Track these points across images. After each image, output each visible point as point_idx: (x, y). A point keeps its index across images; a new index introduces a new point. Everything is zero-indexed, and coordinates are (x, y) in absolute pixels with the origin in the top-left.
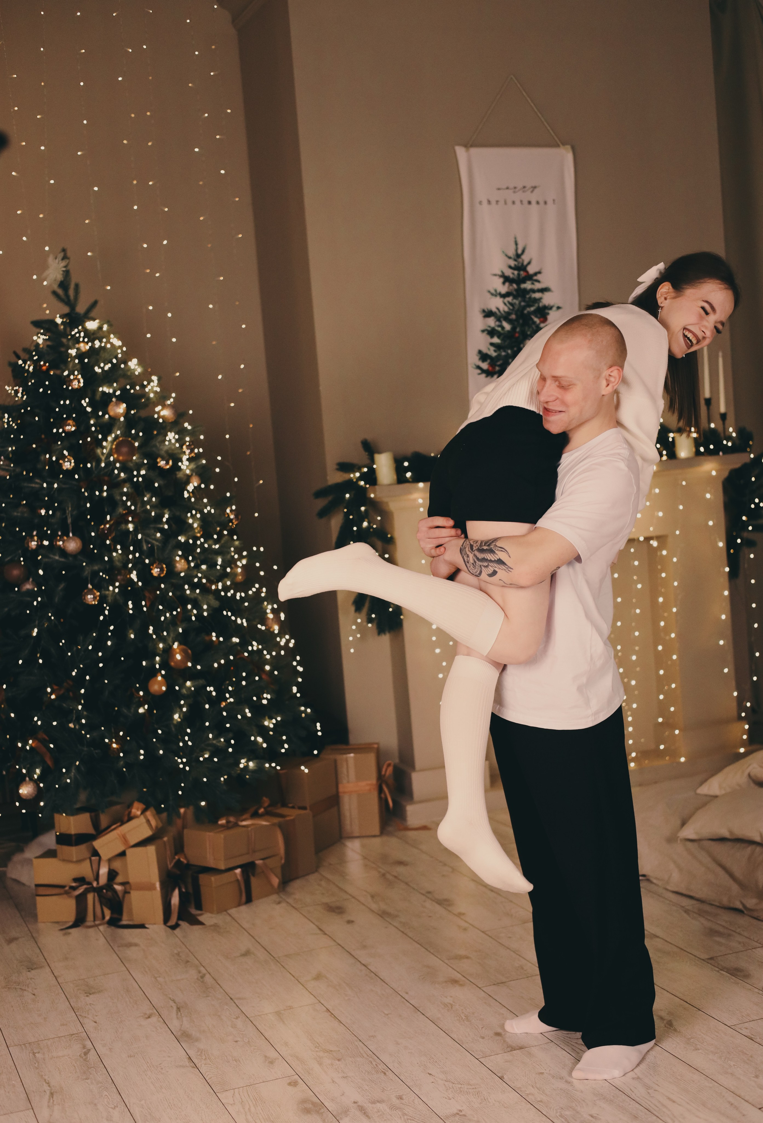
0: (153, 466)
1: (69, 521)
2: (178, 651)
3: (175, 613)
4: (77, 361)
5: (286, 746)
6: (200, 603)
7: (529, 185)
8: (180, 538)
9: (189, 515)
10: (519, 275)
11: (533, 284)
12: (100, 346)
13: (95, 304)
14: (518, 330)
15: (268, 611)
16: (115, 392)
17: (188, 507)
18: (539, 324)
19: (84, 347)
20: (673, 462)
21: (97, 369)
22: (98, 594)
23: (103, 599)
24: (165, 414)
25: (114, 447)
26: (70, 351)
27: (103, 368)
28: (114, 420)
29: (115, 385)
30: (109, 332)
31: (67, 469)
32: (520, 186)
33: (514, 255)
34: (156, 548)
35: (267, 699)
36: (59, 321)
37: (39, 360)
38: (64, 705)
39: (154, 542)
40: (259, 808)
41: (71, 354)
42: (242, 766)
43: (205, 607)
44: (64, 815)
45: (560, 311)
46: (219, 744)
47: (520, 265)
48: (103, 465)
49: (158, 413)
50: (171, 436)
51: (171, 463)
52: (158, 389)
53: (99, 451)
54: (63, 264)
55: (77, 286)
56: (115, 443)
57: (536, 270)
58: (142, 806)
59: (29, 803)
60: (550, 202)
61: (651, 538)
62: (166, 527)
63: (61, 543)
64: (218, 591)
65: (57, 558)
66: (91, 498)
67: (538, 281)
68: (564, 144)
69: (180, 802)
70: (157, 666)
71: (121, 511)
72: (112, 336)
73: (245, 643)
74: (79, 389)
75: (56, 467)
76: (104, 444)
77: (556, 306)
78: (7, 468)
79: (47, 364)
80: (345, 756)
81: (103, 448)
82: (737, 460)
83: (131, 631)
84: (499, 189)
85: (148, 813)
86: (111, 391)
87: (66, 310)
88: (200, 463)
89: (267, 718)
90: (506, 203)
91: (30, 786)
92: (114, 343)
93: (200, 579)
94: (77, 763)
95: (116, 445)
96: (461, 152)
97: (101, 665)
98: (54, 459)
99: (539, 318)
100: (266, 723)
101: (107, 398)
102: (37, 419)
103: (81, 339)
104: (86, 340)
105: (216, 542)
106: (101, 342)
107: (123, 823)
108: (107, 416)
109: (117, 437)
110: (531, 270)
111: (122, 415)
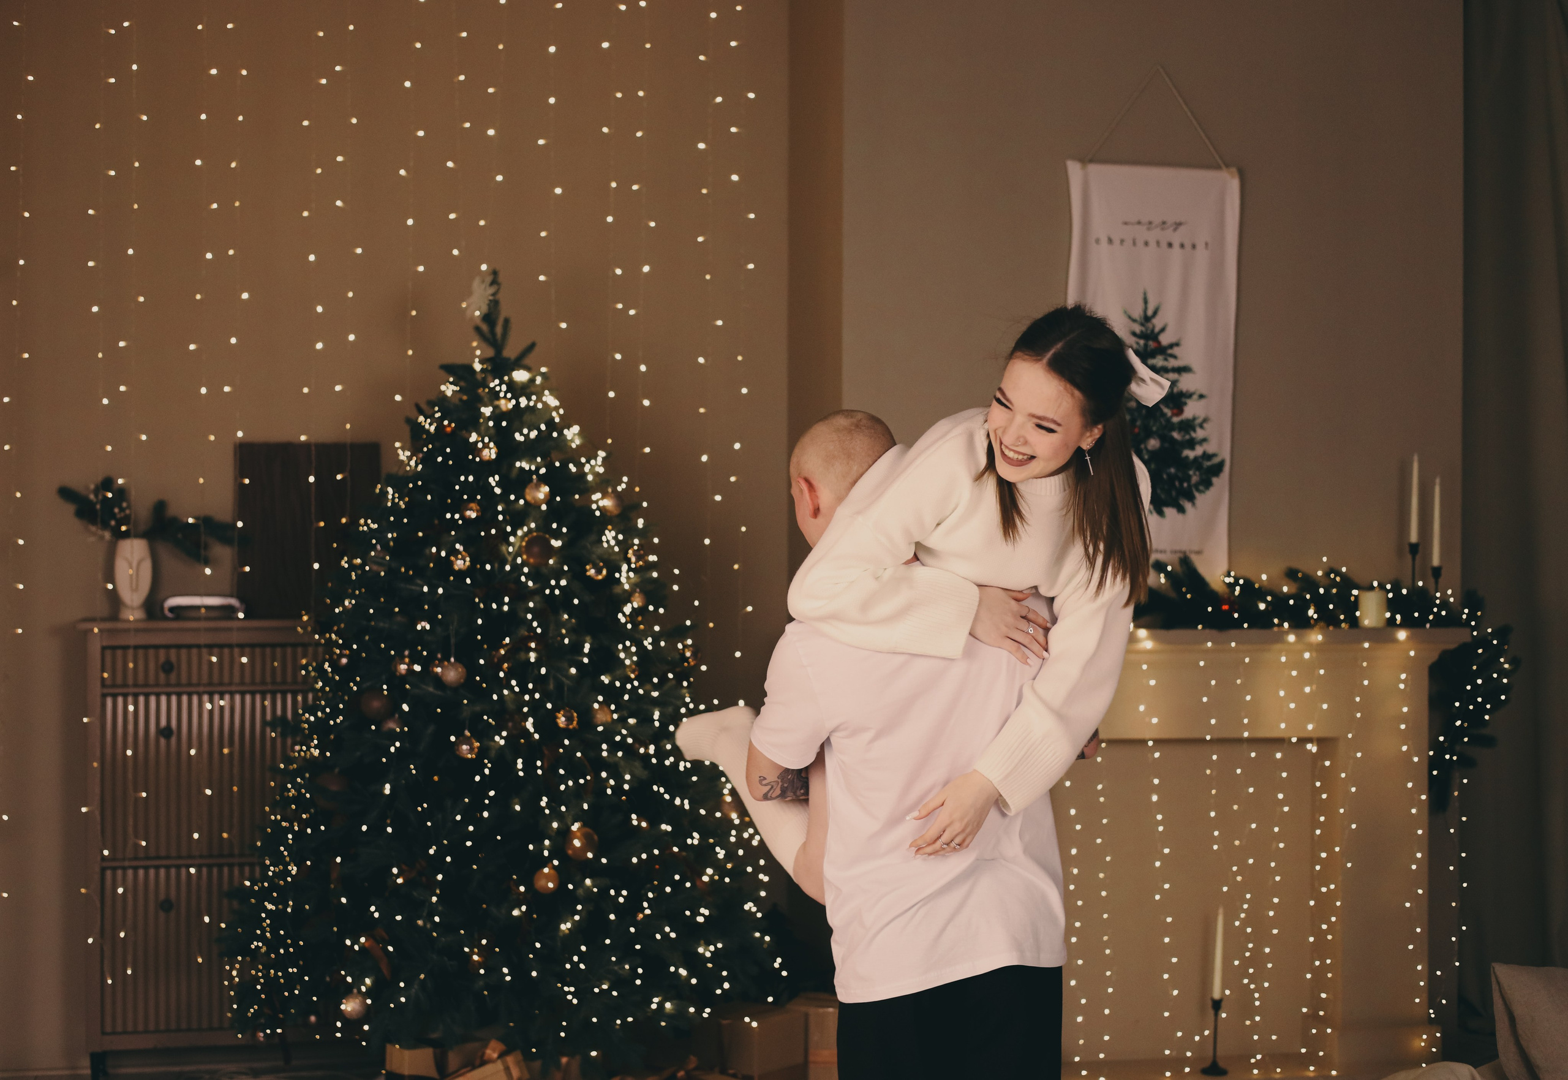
0: (577, 574)
1: (453, 641)
2: (579, 834)
3: (582, 781)
4: (491, 424)
5: (726, 986)
6: (621, 770)
7: (1171, 220)
8: (603, 678)
9: (620, 647)
10: (1146, 345)
11: (1166, 359)
12: (528, 406)
13: (532, 347)
14: (1139, 423)
15: (726, 791)
16: (538, 469)
17: (621, 634)
18: (1171, 417)
19: (506, 404)
20: (1355, 631)
21: (519, 437)
22: (477, 744)
23: (483, 753)
24: (605, 505)
25: (524, 544)
26: (483, 410)
27: (527, 436)
28: (532, 507)
29: (539, 459)
30: (543, 387)
31: (460, 570)
32: (1157, 220)
33: (1141, 317)
34: (566, 689)
35: (703, 915)
36: (478, 367)
37: (442, 419)
38: (415, 894)
39: (564, 679)
40: (678, 1071)
41: (484, 414)
42: (654, 1006)
43: (628, 777)
44: (397, 1046)
45: (1203, 402)
46: (621, 972)
47: (1149, 332)
48: (508, 568)
49: (596, 502)
50: (609, 535)
51: (604, 572)
52: (601, 470)
53: (504, 548)
54: (491, 290)
55: (507, 321)
56: (526, 539)
57: (1173, 340)
58: (501, 1047)
59: (352, 1024)
60: (1200, 246)
61: (1310, 740)
62: (586, 660)
63: (439, 670)
64: (647, 756)
65: (431, 689)
66: (487, 613)
67: (1175, 357)
68: (1227, 166)
69: (564, 1047)
70: (546, 853)
71: (524, 632)
72: (547, 392)
73: (680, 835)
74: (490, 462)
75: (445, 565)
76: (512, 539)
77: (1198, 393)
78: (380, 560)
79: (453, 425)
80: (821, 1010)
81: (510, 544)
82: (1453, 638)
83: (516, 800)
84: (1126, 223)
85: (510, 1059)
86: (533, 468)
87: (490, 353)
88: (648, 576)
89: (702, 942)
90: (1134, 243)
91: (357, 1001)
92: (549, 402)
93: (624, 737)
94: (422, 976)
95: (527, 543)
96: (1074, 169)
97: (469, 844)
98: (443, 554)
99: (1171, 409)
100: (701, 950)
101: (525, 478)
102: (429, 497)
103: (502, 395)
104: (509, 395)
105: (656, 687)
106: (529, 399)
107: (474, 1067)
108: (522, 502)
109: (530, 530)
110: (1165, 339)
111: (543, 501)
